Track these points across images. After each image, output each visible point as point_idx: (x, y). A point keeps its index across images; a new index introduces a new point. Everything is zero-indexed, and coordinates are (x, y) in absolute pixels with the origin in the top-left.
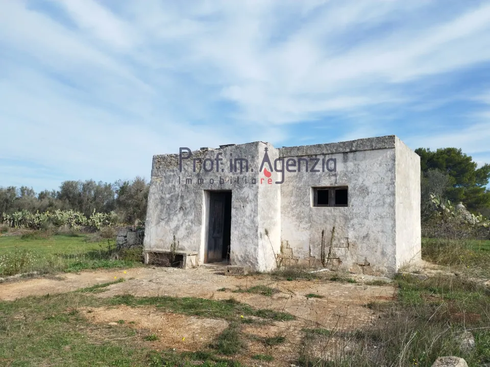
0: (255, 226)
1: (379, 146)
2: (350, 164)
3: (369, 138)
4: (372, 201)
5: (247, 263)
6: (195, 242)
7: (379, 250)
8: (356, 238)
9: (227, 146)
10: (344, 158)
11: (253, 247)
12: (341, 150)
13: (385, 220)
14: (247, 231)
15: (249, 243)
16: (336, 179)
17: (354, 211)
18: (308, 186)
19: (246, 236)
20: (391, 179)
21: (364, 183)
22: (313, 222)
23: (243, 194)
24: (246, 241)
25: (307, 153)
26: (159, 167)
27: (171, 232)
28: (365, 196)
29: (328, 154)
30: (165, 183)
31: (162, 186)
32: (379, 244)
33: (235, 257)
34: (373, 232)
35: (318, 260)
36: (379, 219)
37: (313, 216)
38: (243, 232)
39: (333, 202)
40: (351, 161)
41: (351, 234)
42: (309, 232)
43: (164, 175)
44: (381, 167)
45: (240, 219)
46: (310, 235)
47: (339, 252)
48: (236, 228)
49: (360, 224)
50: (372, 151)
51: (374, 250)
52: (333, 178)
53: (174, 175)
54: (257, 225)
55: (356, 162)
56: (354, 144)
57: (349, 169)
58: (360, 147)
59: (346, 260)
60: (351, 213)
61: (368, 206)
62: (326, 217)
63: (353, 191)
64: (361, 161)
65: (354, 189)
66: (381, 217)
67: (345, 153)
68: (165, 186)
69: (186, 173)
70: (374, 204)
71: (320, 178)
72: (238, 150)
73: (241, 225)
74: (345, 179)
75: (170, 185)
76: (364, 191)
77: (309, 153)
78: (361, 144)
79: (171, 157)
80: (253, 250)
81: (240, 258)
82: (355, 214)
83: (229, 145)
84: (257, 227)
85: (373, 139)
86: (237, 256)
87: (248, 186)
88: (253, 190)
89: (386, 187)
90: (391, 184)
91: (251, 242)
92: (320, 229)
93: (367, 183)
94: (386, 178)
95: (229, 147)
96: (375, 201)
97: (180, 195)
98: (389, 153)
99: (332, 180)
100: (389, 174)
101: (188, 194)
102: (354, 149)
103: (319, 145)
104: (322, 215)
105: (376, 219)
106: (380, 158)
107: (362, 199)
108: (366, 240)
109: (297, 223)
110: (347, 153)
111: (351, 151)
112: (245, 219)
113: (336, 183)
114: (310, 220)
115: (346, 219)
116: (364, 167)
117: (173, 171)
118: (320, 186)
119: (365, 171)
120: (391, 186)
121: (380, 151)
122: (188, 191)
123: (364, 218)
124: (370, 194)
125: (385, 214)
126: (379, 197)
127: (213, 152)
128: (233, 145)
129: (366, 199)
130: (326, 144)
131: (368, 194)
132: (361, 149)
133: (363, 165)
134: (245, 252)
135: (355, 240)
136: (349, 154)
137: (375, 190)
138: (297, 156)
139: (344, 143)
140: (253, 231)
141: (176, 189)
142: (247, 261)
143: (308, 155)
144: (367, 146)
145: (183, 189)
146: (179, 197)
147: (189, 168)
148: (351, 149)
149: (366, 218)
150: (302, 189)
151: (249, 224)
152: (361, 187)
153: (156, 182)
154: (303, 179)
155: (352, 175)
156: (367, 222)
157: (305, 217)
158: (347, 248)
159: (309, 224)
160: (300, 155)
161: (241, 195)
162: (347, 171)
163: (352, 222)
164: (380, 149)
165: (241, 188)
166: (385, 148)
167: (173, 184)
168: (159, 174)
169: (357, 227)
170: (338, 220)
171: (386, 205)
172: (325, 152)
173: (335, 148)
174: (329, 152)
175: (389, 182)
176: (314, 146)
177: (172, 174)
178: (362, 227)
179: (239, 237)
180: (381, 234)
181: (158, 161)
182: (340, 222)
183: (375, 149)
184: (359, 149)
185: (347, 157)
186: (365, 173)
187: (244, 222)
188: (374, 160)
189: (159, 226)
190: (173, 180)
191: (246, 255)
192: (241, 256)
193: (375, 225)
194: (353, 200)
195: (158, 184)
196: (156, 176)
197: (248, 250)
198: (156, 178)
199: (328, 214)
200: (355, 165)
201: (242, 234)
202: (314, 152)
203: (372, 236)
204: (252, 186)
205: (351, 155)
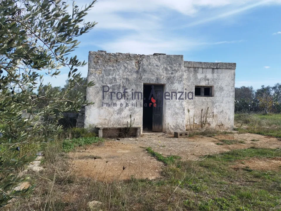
0: (182, 107)
1: (229, 67)
2: (215, 75)
3: (225, 63)
4: (225, 94)
5: (178, 129)
6: (138, 119)
7: (227, 118)
8: (217, 112)
9: (160, 54)
10: (212, 71)
11: (182, 119)
12: (212, 67)
13: (230, 103)
14: (177, 111)
15: (179, 118)
16: (209, 82)
17: (217, 99)
18: (194, 85)
19: (177, 114)
20: (233, 84)
21: (222, 85)
22: (196, 105)
23: (174, 87)
24: (177, 117)
25: (194, 66)
26: (98, 62)
27: (115, 113)
28: (222, 92)
29: (205, 68)
30: (105, 75)
31: (103, 77)
32: (227, 115)
33: (169, 127)
34: (225, 109)
35: (199, 125)
36: (227, 103)
37: (196, 101)
38: (174, 111)
39: (203, 94)
40: (216, 73)
41: (215, 111)
42: (194, 110)
43: (104, 68)
44: (229, 78)
45: (172, 103)
46: (194, 112)
47: (209, 120)
48: (169, 109)
49: (219, 106)
50: (225, 70)
51: (225, 118)
52: (207, 81)
53: (114, 70)
54: (184, 107)
55: (218, 74)
56: (219, 65)
57: (215, 77)
58: (221, 67)
59: (213, 123)
60: (215, 100)
61: (223, 97)
62: (203, 102)
63: (216, 89)
64: (221, 74)
65: (217, 88)
66: (229, 102)
67: (213, 69)
68: (105, 78)
69: (126, 70)
70: (226, 96)
71: (200, 81)
72: (169, 58)
73: (173, 107)
74: (213, 82)
75: (111, 77)
76: (221, 89)
77: (195, 66)
78: (222, 65)
79: (110, 55)
80: (181, 122)
81: (172, 127)
82: (217, 100)
83: (162, 54)
84: (184, 108)
85: (227, 63)
86: (170, 126)
87: (177, 83)
88: (181, 85)
89: (231, 88)
90: (233, 86)
91: (180, 117)
92: (200, 108)
93: (223, 86)
94: (231, 83)
95: (162, 56)
96: (226, 94)
97: (122, 85)
98: (233, 71)
99: (206, 82)
100: (233, 81)
101: (129, 85)
102: (218, 67)
103: (200, 62)
104: (201, 101)
105: (226, 103)
106: (229, 73)
107: (220, 93)
108: (222, 113)
109: (187, 105)
110: (214, 69)
111: (217, 68)
112: (176, 103)
113: (208, 84)
114: (194, 104)
115: (213, 103)
116: (222, 77)
117: (113, 67)
118: (200, 85)
119: (222, 79)
120: (233, 88)
121: (229, 70)
122: (129, 83)
123: (221, 103)
124: (224, 91)
125: (230, 100)
126: (228, 92)
127: (149, 57)
128: (165, 54)
129: (222, 93)
130: (205, 63)
131: (223, 91)
132: (222, 68)
133: (221, 76)
134: (176, 123)
135: (217, 113)
136: (215, 69)
137: (226, 89)
138: (187, 67)
139: (213, 63)
140: (181, 111)
141: (118, 81)
142: (177, 128)
143: (194, 67)
144: (224, 67)
145: (124, 81)
146: (121, 87)
147: (129, 66)
148: (217, 67)
149: (222, 102)
150: (190, 86)
151: (179, 106)
152: (220, 87)
153: (95, 74)
154: (191, 81)
155: (216, 80)
156: (223, 105)
157: (192, 102)
158: (213, 118)
159: (194, 106)
160: (190, 66)
161: (173, 88)
162: (214, 78)
163: (216, 104)
164: (230, 69)
165: (172, 83)
166: (232, 69)
167: (114, 76)
168: (98, 67)
169: (218, 107)
170: (209, 104)
171: (231, 97)
172: (204, 67)
173: (209, 65)
174: (206, 67)
175: (232, 85)
176: (198, 62)
177: (111, 68)
178: (220, 107)
179: (171, 114)
180: (228, 110)
181: (96, 57)
182: (210, 104)
183: (228, 69)
184: (220, 67)
185: (214, 71)
186: (222, 80)
187: (175, 105)
188: (226, 74)
189: (102, 109)
190: (113, 74)
191: (176, 125)
192: (174, 126)
193: (226, 106)
194: (216, 93)
195: (97, 75)
196: (94, 68)
197: (178, 122)
198: (95, 70)
199: (204, 100)
200: (218, 75)
201: (174, 112)
202: (198, 66)
203: (224, 111)
204: (181, 83)
205: (216, 70)
